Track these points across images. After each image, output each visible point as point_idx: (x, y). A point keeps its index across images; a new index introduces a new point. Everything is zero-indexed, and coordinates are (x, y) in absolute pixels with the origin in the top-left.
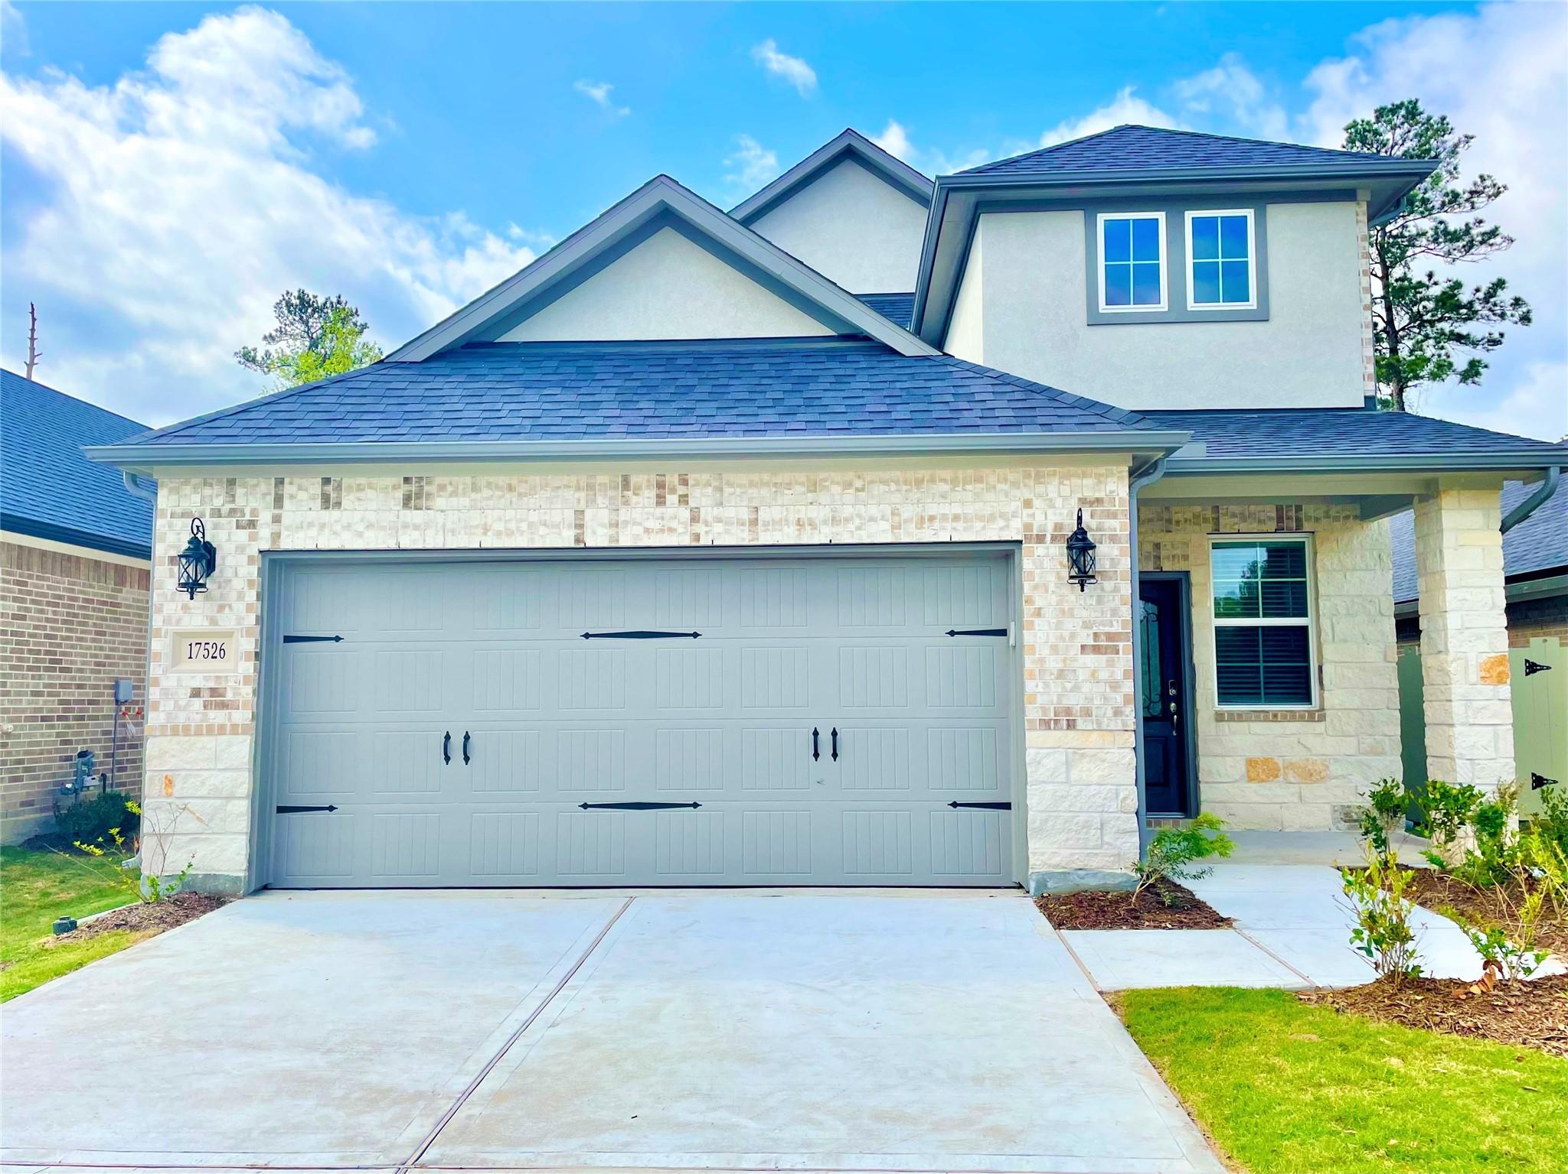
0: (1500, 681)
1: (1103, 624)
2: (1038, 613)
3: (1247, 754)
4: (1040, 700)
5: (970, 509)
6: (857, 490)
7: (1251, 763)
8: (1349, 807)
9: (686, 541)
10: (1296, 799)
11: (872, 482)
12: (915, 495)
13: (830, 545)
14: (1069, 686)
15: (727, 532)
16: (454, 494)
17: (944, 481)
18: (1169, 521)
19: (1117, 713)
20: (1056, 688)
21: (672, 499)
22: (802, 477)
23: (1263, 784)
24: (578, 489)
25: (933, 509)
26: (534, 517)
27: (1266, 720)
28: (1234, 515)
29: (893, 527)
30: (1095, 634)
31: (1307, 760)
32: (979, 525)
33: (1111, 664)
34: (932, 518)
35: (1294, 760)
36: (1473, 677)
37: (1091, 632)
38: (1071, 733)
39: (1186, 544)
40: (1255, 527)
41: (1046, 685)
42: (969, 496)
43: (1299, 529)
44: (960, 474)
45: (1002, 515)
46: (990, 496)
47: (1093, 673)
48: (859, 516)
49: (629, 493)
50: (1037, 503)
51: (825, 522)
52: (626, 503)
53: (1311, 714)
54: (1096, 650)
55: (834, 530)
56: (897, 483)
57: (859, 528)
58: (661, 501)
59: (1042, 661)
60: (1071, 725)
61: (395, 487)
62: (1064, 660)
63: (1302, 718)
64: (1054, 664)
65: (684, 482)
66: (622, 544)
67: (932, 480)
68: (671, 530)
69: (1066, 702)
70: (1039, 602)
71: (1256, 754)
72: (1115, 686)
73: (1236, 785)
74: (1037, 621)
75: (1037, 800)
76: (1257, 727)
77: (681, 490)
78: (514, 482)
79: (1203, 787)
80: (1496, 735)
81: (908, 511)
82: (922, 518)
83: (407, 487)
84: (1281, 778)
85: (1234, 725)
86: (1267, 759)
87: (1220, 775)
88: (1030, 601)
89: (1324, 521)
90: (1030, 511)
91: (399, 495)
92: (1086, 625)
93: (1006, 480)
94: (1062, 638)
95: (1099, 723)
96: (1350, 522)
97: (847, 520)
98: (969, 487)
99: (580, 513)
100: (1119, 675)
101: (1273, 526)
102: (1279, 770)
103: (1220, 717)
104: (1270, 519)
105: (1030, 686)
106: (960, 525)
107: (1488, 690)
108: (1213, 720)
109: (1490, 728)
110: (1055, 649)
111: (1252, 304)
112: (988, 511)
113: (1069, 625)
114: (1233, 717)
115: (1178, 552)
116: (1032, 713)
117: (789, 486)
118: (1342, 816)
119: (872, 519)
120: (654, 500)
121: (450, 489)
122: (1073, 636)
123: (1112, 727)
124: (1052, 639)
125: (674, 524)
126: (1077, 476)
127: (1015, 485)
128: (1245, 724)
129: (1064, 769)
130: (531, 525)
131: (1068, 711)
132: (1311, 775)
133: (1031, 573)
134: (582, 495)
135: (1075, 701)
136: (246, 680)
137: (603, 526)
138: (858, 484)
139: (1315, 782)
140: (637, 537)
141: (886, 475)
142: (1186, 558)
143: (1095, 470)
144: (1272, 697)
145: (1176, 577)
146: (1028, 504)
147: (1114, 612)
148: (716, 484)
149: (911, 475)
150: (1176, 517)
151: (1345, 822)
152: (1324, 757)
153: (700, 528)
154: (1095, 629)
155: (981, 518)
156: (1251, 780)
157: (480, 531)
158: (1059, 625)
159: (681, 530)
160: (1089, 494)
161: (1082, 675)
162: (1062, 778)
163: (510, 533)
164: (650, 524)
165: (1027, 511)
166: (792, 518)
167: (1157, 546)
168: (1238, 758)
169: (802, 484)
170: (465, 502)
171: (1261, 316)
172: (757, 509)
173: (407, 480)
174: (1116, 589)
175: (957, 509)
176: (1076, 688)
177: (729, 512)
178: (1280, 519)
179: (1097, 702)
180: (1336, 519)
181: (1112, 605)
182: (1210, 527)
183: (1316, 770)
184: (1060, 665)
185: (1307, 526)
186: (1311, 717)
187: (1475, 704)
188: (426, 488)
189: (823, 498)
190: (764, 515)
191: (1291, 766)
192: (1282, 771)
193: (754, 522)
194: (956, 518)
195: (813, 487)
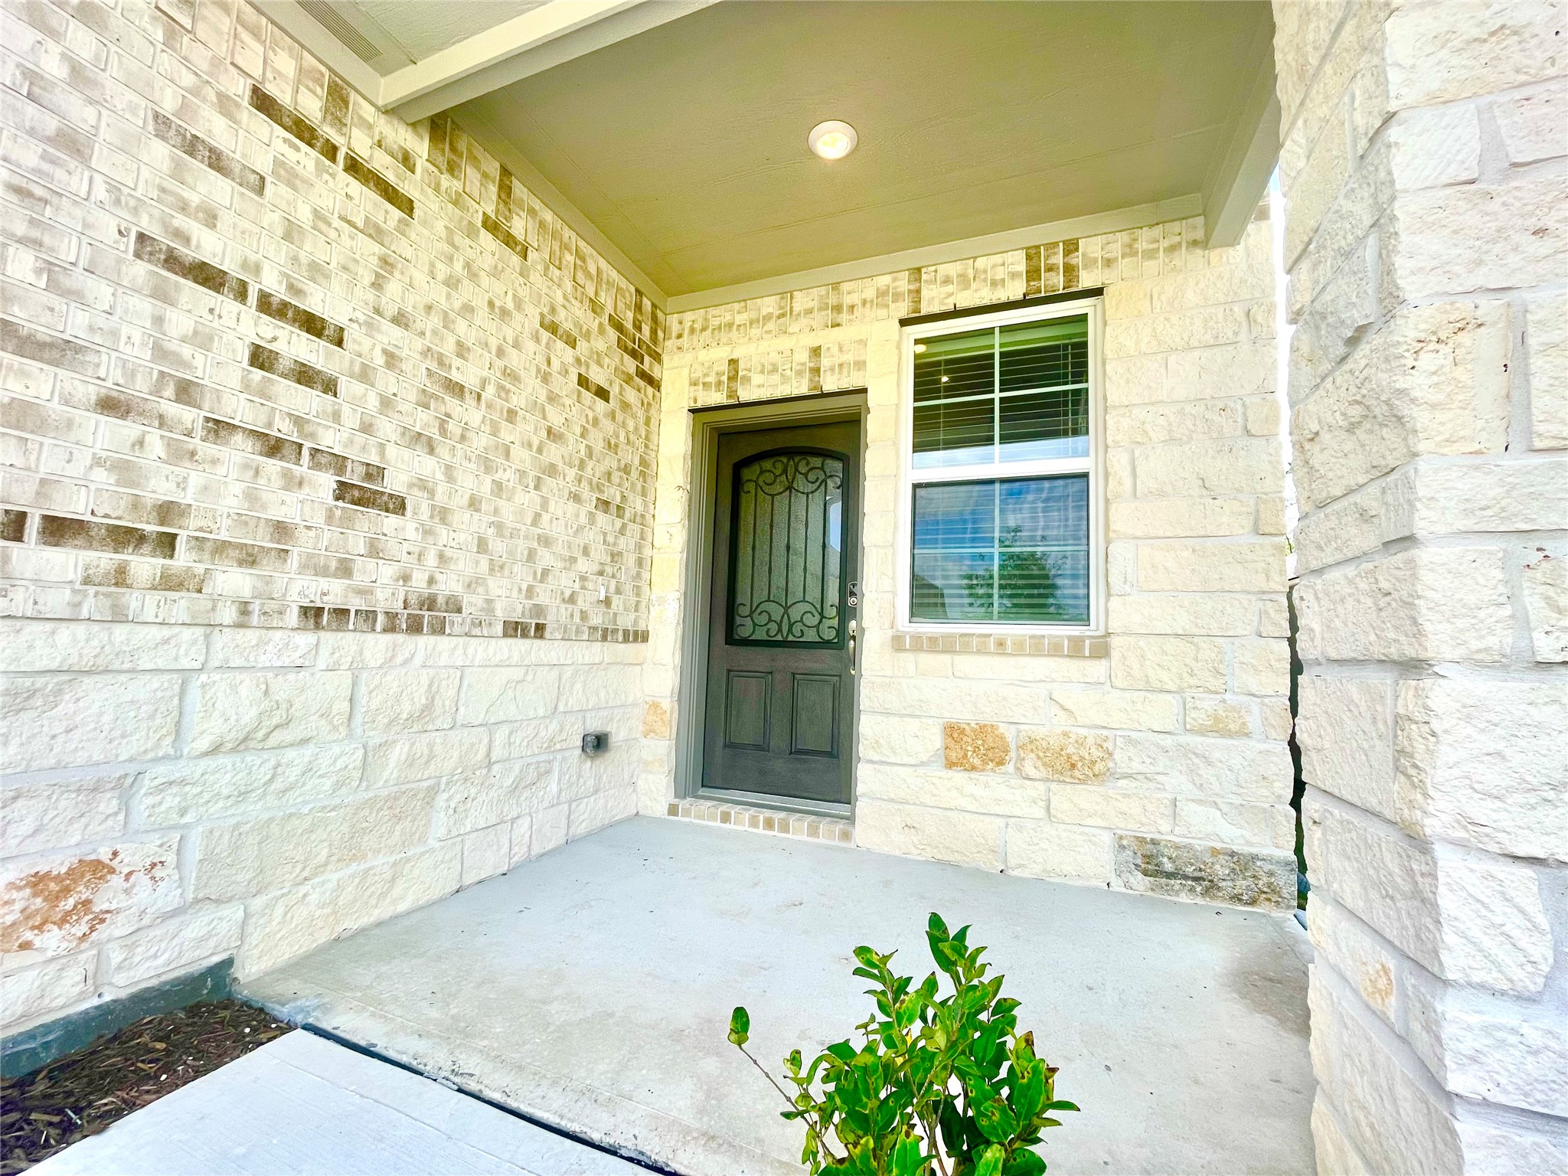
3: (947, 715)
7: (953, 732)
8: (1154, 842)
10: (1040, 813)
18: (838, 308)
23: (974, 775)
27: (981, 651)
28: (947, 281)
31: (1066, 734)
35: (1040, 732)
39: (863, 343)
40: (985, 295)
43: (1070, 287)
53: (1076, 644)
63: (1055, 651)
71: (964, 715)
73: (921, 771)
76: (966, 663)
84: (1010, 768)
85: (927, 660)
86: (982, 727)
87: (895, 753)
89: (1125, 265)
101: (1018, 288)
102: (1007, 752)
103: (898, 643)
104: (1014, 275)
108: (889, 651)
114: (920, 645)
118: (1139, 861)
128: (945, 659)
132: (1073, 766)
139: (1082, 782)
142: (860, 365)
145: (845, 399)
150: (848, 300)
151: (1145, 873)
152: (1105, 732)
156: (950, 765)
167: (816, 352)
168: (930, 721)
178: (1033, 274)
182: (903, 308)
183: (1082, 758)
185: (1086, 279)
186: (1076, 650)
191: (1030, 744)
192: (1013, 754)
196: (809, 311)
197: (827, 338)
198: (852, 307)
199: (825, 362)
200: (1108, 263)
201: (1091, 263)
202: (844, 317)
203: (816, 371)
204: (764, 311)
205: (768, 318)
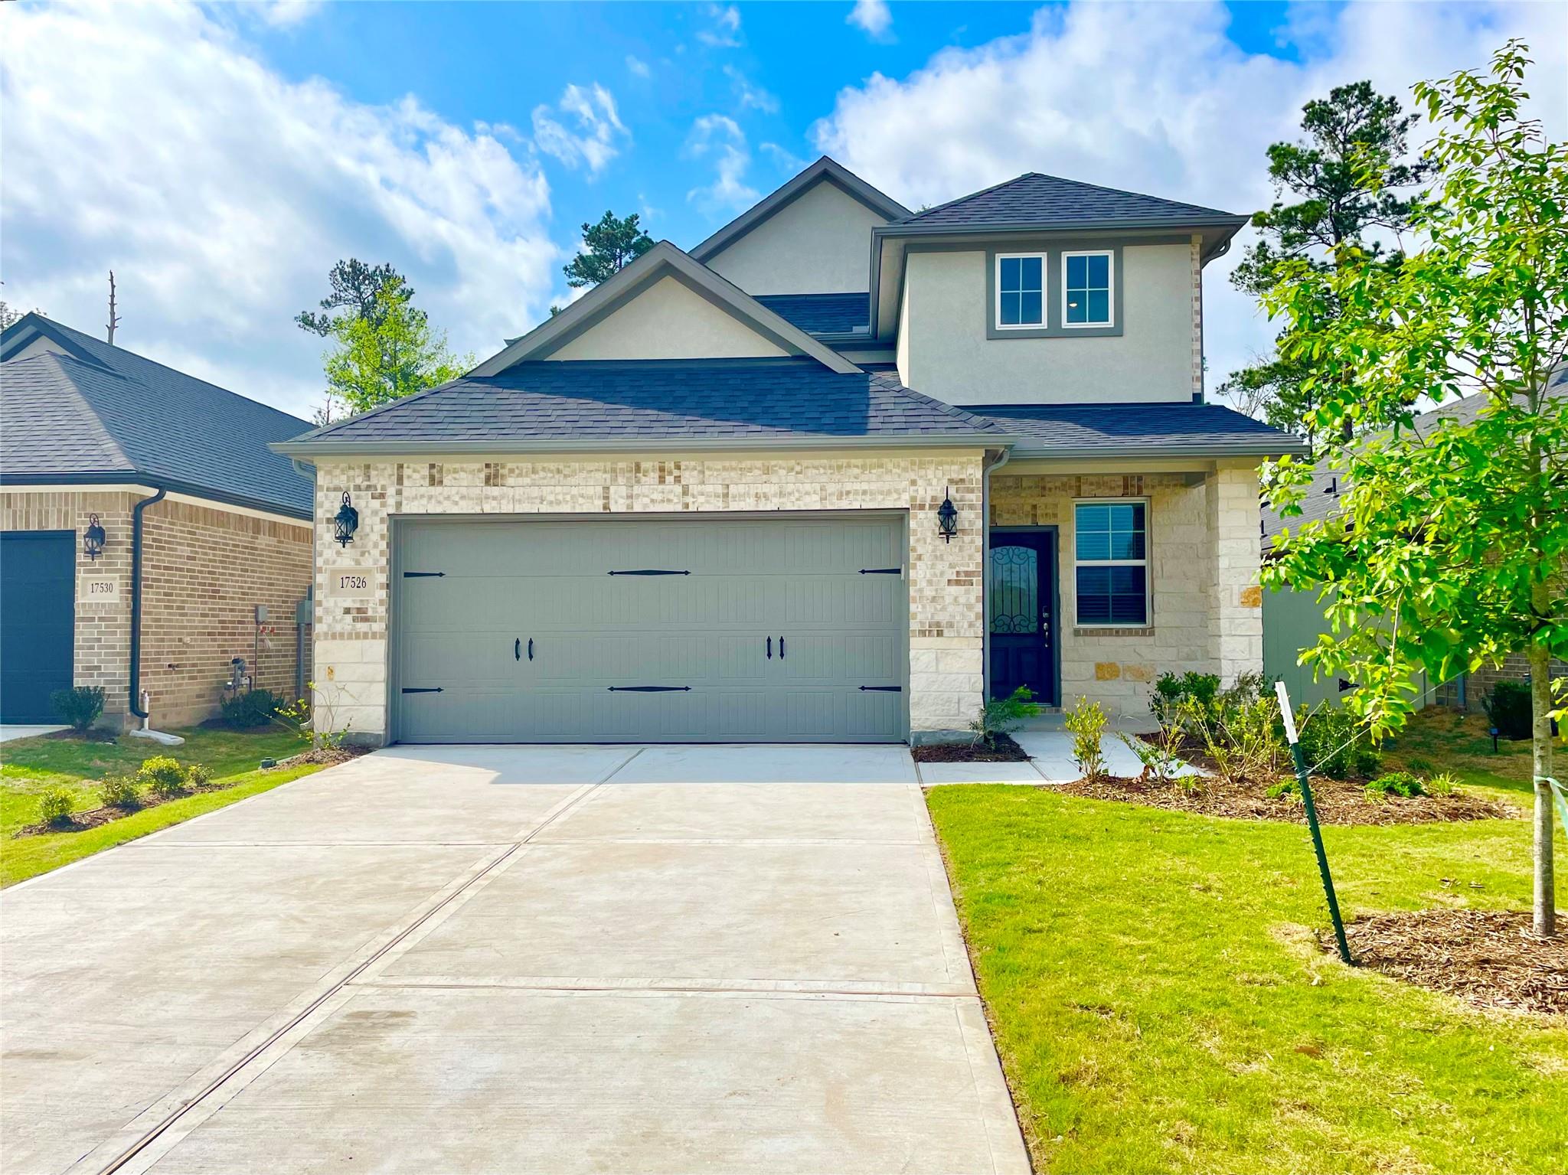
0: (1255, 605)
1: (962, 565)
2: (919, 558)
3: (1097, 661)
4: (919, 617)
5: (874, 487)
6: (797, 473)
7: (1099, 667)
9: (679, 508)
10: (1131, 693)
11: (807, 467)
12: (836, 477)
13: (778, 511)
14: (939, 607)
15: (708, 502)
16: (520, 475)
17: (857, 467)
18: (1044, 488)
19: (971, 625)
20: (930, 609)
21: (670, 479)
22: (759, 464)
23: (1107, 682)
24: (605, 472)
25: (848, 487)
26: (575, 491)
27: (1111, 635)
28: (1092, 484)
29: (821, 499)
30: (958, 572)
31: (1141, 664)
32: (880, 497)
33: (967, 592)
34: (848, 493)
35: (1131, 664)
36: (1236, 602)
37: (955, 571)
38: (939, 639)
39: (1056, 505)
40: (1107, 492)
41: (924, 607)
42: (874, 478)
43: (1140, 493)
44: (868, 461)
45: (897, 491)
46: (888, 477)
47: (956, 599)
48: (798, 491)
49: (641, 475)
50: (920, 482)
51: (775, 495)
52: (638, 482)
53: (1144, 631)
54: (958, 583)
55: (781, 500)
56: (824, 468)
57: (797, 500)
58: (662, 480)
59: (921, 590)
60: (940, 634)
61: (480, 471)
62: (936, 590)
63: (1137, 634)
64: (929, 592)
65: (678, 467)
66: (635, 510)
67: (849, 466)
68: (669, 501)
69: (937, 618)
70: (920, 551)
71: (1102, 659)
72: (969, 607)
73: (1087, 682)
74: (919, 563)
75: (917, 684)
76: (1105, 640)
77: (676, 473)
78: (561, 467)
79: (1063, 683)
80: (1250, 644)
81: (832, 488)
82: (842, 493)
83: (487, 471)
84: (1121, 678)
85: (1088, 639)
86: (1110, 664)
87: (1076, 675)
88: (914, 550)
89: (1158, 489)
90: (915, 488)
91: (483, 475)
92: (951, 566)
93: (899, 466)
94: (935, 575)
95: (958, 632)
96: (1177, 490)
97: (790, 494)
98: (873, 471)
99: (606, 489)
100: (973, 600)
101: (1121, 491)
102: (1119, 672)
103: (1077, 633)
104: (1119, 486)
105: (913, 607)
106: (868, 497)
107: (1246, 611)
108: (1072, 636)
109: (1247, 638)
110: (930, 583)
111: (1110, 323)
112: (886, 487)
113: (940, 566)
114: (1086, 633)
115: (1050, 511)
116: (914, 626)
117: (750, 470)
119: (807, 493)
120: (657, 480)
121: (517, 471)
122: (942, 574)
123: (967, 635)
124: (928, 576)
125: (671, 497)
126: (947, 463)
127: (905, 470)
128: (1096, 638)
129: (934, 664)
130: (573, 497)
131: (938, 624)
132: (1144, 675)
133: (915, 531)
134: (608, 476)
135: (942, 618)
136: (381, 602)
137: (622, 497)
138: (798, 468)
139: (1145, 680)
140: (645, 505)
141: (816, 462)
142: (1055, 515)
143: (960, 459)
144: (1118, 619)
145: (1050, 529)
146: (913, 483)
147: (971, 557)
148: (699, 468)
149: (834, 462)
150: (1049, 485)
152: (1154, 663)
153: (689, 499)
154: (957, 569)
155: (881, 493)
156: (1098, 678)
157: (538, 501)
158: (933, 566)
159: (676, 500)
160: (954, 476)
161: (948, 600)
162: (933, 669)
163: (559, 503)
164: (655, 496)
165: (912, 488)
166: (753, 492)
167: (1034, 507)
168: (1090, 663)
169: (759, 469)
170: (527, 481)
171: (1117, 332)
172: (728, 486)
173: (488, 466)
174: (972, 542)
175: (865, 486)
176: (944, 609)
177: (709, 488)
178: (1126, 487)
179: (958, 618)
180: (1168, 486)
181: (969, 552)
182: (1073, 493)
183: (1147, 672)
184: (934, 594)
185: (1145, 492)
186: (1144, 632)
187: (1237, 621)
188: (501, 471)
189: (774, 479)
190: (733, 489)
191: (1128, 669)
192: (1121, 672)
193: (726, 495)
194: (864, 492)
195: (767, 471)
196: (1030, 488)
197: (1041, 502)
198: (1050, 489)
199: (1039, 512)
200: (1153, 487)
201: (1147, 486)
202: (1047, 492)
203: (1035, 516)
204: (1008, 484)
205: (1009, 488)
